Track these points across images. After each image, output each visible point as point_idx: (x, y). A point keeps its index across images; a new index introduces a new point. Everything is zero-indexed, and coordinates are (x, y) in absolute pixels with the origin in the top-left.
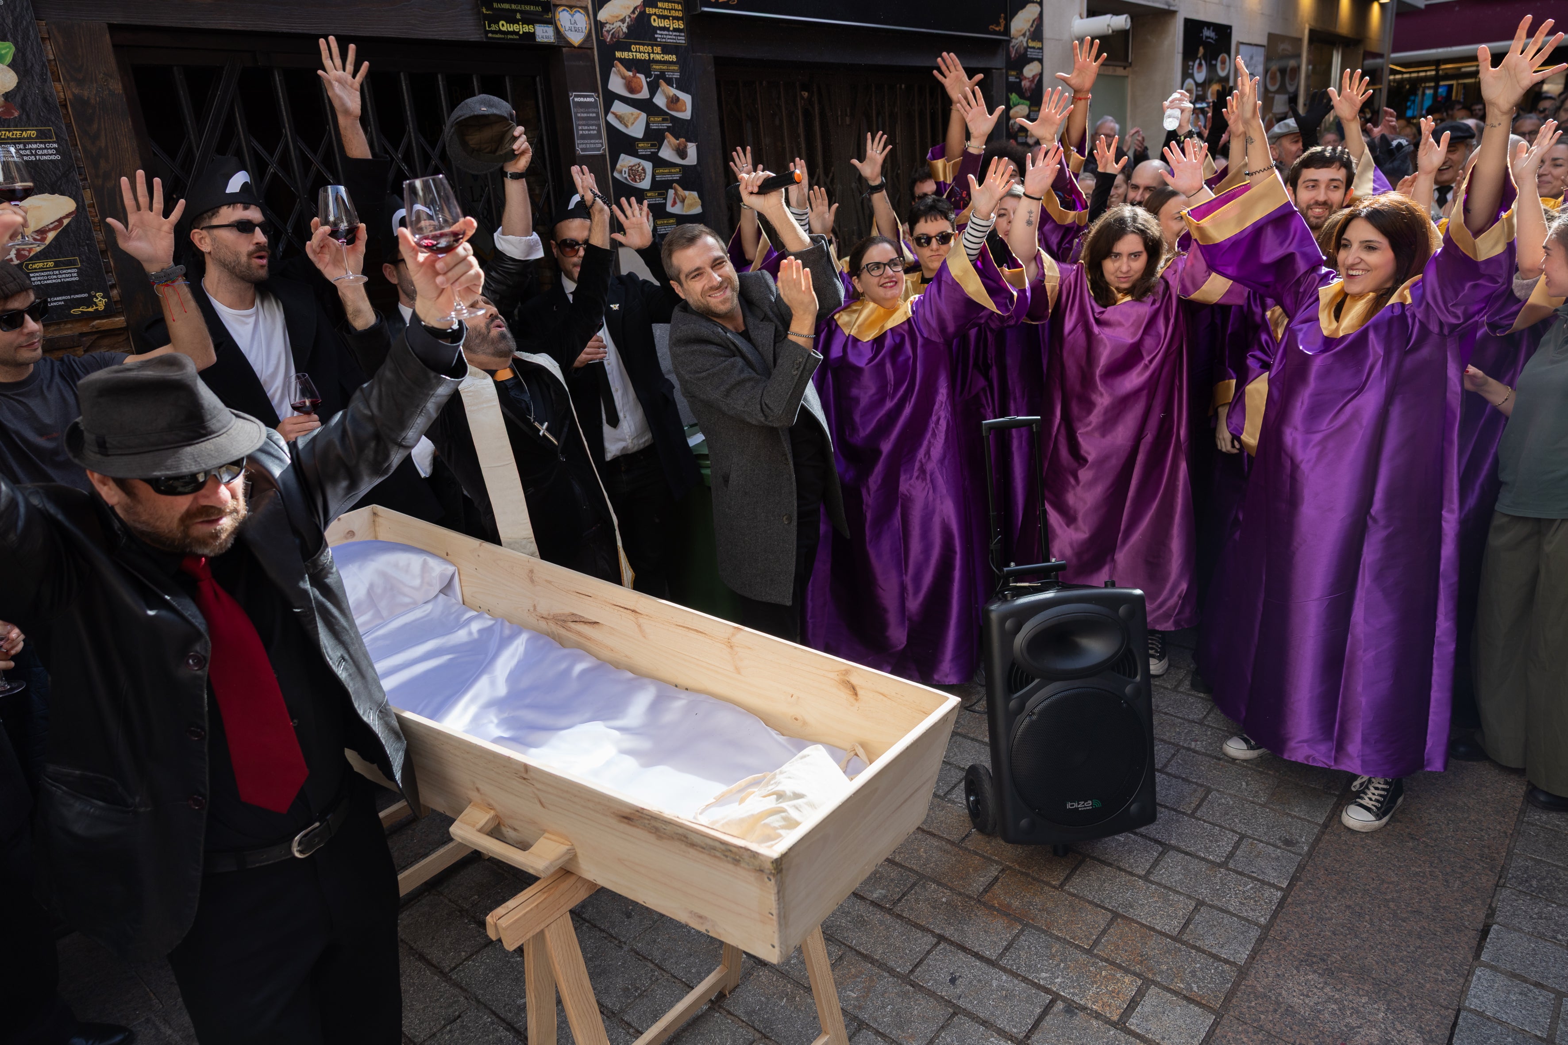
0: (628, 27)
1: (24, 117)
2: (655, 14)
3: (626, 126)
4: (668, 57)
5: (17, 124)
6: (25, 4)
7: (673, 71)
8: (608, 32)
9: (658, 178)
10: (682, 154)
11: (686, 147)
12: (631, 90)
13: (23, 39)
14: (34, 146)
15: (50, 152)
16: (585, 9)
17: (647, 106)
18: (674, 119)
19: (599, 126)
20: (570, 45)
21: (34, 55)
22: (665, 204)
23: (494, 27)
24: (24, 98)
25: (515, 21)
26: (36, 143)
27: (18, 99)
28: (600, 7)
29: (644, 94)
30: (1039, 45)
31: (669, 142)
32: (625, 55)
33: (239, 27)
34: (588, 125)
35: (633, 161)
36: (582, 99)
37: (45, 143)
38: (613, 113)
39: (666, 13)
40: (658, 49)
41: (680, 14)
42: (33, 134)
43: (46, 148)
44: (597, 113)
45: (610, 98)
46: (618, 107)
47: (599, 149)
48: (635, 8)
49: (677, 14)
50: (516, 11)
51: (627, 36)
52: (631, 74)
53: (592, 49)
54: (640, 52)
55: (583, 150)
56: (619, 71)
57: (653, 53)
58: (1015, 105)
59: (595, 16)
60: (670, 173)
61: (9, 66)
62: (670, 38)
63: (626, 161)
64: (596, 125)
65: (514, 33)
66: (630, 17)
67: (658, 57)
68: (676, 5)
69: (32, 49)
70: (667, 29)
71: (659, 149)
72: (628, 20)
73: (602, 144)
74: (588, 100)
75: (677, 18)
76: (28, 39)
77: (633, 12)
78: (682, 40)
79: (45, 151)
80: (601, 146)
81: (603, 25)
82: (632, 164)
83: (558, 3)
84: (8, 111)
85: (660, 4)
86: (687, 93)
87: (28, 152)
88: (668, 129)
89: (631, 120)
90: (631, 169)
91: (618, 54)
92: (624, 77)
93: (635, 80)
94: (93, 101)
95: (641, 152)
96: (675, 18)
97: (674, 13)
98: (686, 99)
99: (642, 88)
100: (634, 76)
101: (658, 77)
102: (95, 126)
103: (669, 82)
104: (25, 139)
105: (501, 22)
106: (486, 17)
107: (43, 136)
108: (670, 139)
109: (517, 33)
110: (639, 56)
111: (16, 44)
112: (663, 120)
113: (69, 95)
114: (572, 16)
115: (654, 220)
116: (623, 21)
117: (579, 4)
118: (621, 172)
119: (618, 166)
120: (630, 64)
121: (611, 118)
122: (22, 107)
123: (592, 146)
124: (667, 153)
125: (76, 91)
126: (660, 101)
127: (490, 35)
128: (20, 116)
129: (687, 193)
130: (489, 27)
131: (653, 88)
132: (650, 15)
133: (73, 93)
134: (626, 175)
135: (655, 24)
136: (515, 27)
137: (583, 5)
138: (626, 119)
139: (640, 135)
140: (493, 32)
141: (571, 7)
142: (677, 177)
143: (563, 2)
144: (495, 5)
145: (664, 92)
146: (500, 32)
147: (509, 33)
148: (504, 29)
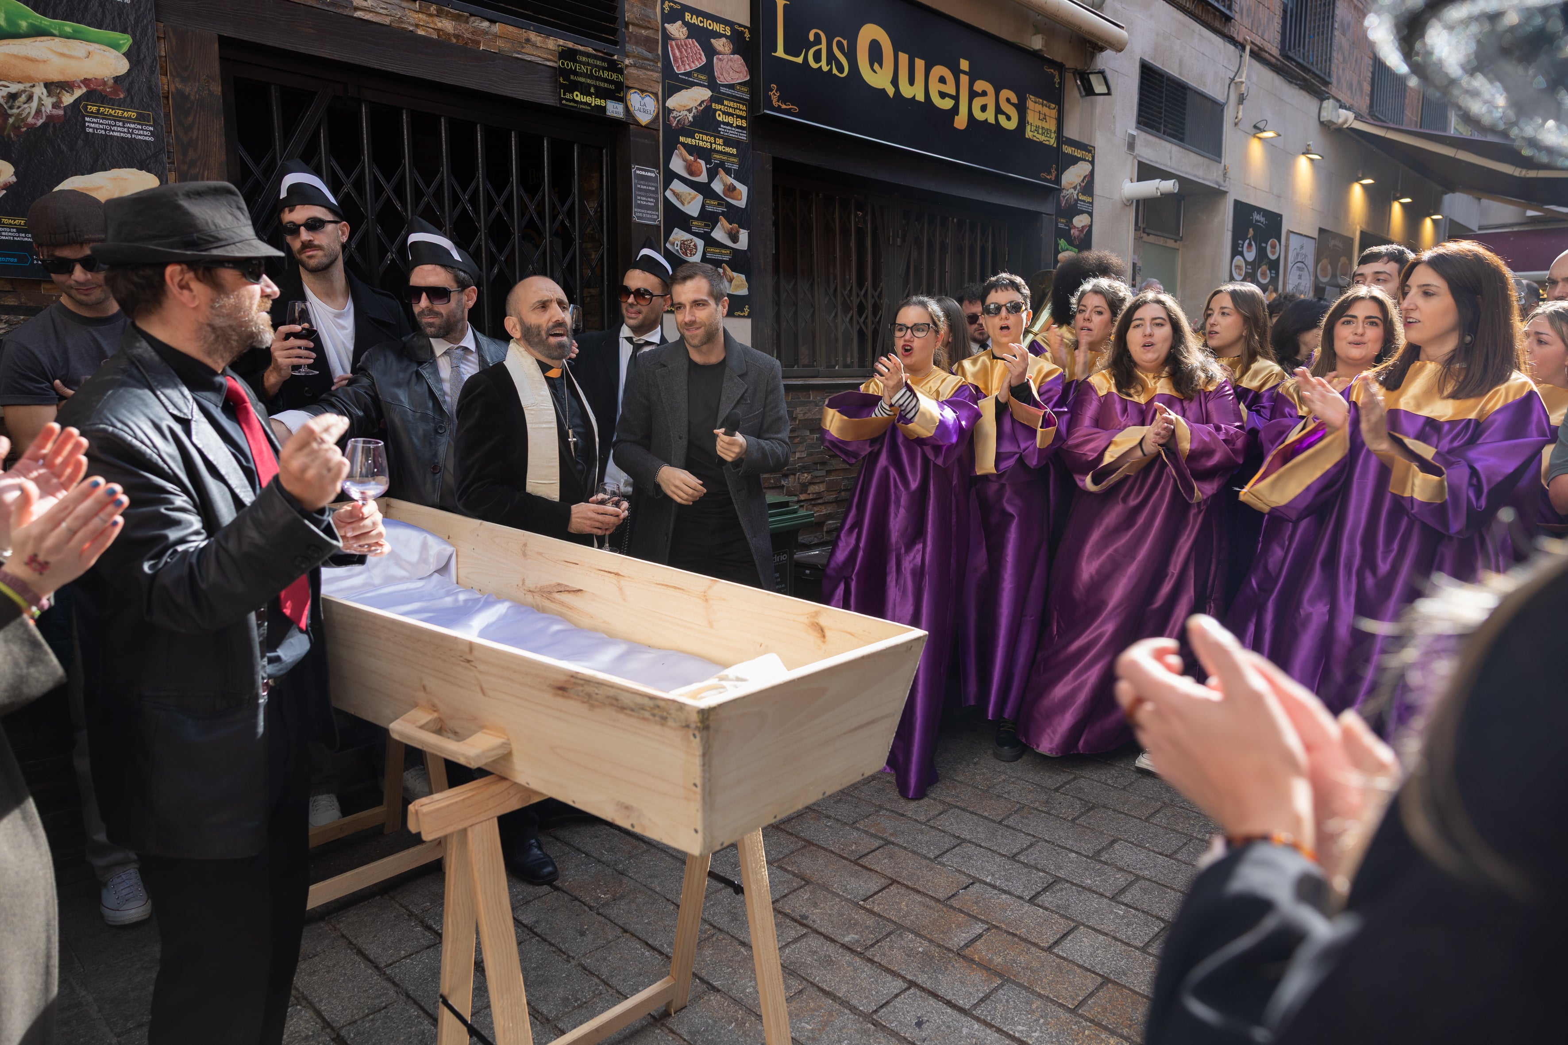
0: (694, 117)
1: (128, 99)
2: (720, 110)
3: (683, 204)
4: (728, 150)
5: (121, 104)
6: (149, 6)
7: (733, 163)
8: (675, 118)
9: (709, 256)
10: (734, 238)
11: (738, 232)
12: (691, 173)
13: (141, 34)
14: (132, 126)
15: (145, 133)
16: (656, 95)
17: (705, 190)
18: (729, 205)
19: (657, 199)
20: (638, 124)
21: (148, 49)
23: (568, 96)
24: (132, 83)
25: (589, 94)
26: (134, 123)
27: (126, 84)
28: (670, 96)
29: (703, 178)
30: (1090, 200)
31: (722, 225)
32: (689, 141)
33: (336, 57)
34: (647, 197)
35: (686, 236)
36: (643, 173)
37: (142, 125)
38: (671, 190)
39: (731, 111)
40: (721, 141)
41: (744, 114)
42: (134, 115)
43: (142, 129)
44: (657, 188)
45: (670, 176)
46: (676, 185)
47: (654, 220)
48: (702, 102)
49: (741, 113)
50: (590, 86)
51: (692, 124)
52: (692, 158)
53: (658, 130)
54: (703, 141)
55: (639, 218)
56: (681, 154)
57: (715, 143)
58: (1064, 251)
59: (664, 102)
60: (721, 254)
61: (124, 54)
62: (733, 133)
63: (679, 236)
64: (654, 198)
65: (586, 103)
66: (696, 108)
67: (720, 148)
68: (741, 106)
69: (147, 44)
70: (731, 125)
71: (712, 230)
72: (694, 110)
73: (658, 216)
74: (649, 174)
75: (741, 117)
76: (146, 35)
77: (700, 105)
78: (743, 136)
79: (141, 132)
80: (656, 218)
81: (670, 111)
82: (685, 239)
83: (630, 85)
84: (115, 91)
85: (726, 102)
86: (744, 184)
87: (126, 130)
88: (723, 213)
89: (688, 199)
90: (683, 243)
91: (682, 139)
92: (685, 160)
93: (696, 164)
94: (192, 97)
95: (694, 229)
96: (738, 116)
97: (738, 112)
98: (743, 189)
99: (701, 172)
100: (695, 161)
101: (717, 166)
102: (191, 119)
103: (728, 172)
104: (124, 117)
105: (576, 93)
106: (562, 86)
107: (141, 119)
108: (723, 222)
109: (590, 105)
110: (701, 144)
111: (134, 38)
112: (719, 204)
113: (172, 88)
114: (643, 99)
116: (690, 111)
117: (650, 89)
118: (673, 244)
119: (671, 238)
120: (691, 149)
121: (668, 194)
122: (129, 91)
123: (648, 216)
124: (719, 234)
125: (180, 87)
126: (717, 186)
127: (564, 102)
128: (125, 98)
129: (735, 274)
130: (564, 95)
131: (712, 175)
132: (716, 110)
133: (176, 88)
134: (678, 248)
135: (720, 119)
136: (588, 99)
137: (654, 91)
138: (683, 197)
139: (696, 215)
140: (567, 100)
141: (642, 91)
142: (726, 258)
143: (636, 85)
144: (572, 77)
145: (721, 179)
146: (574, 101)
147: (582, 103)
148: (578, 99)
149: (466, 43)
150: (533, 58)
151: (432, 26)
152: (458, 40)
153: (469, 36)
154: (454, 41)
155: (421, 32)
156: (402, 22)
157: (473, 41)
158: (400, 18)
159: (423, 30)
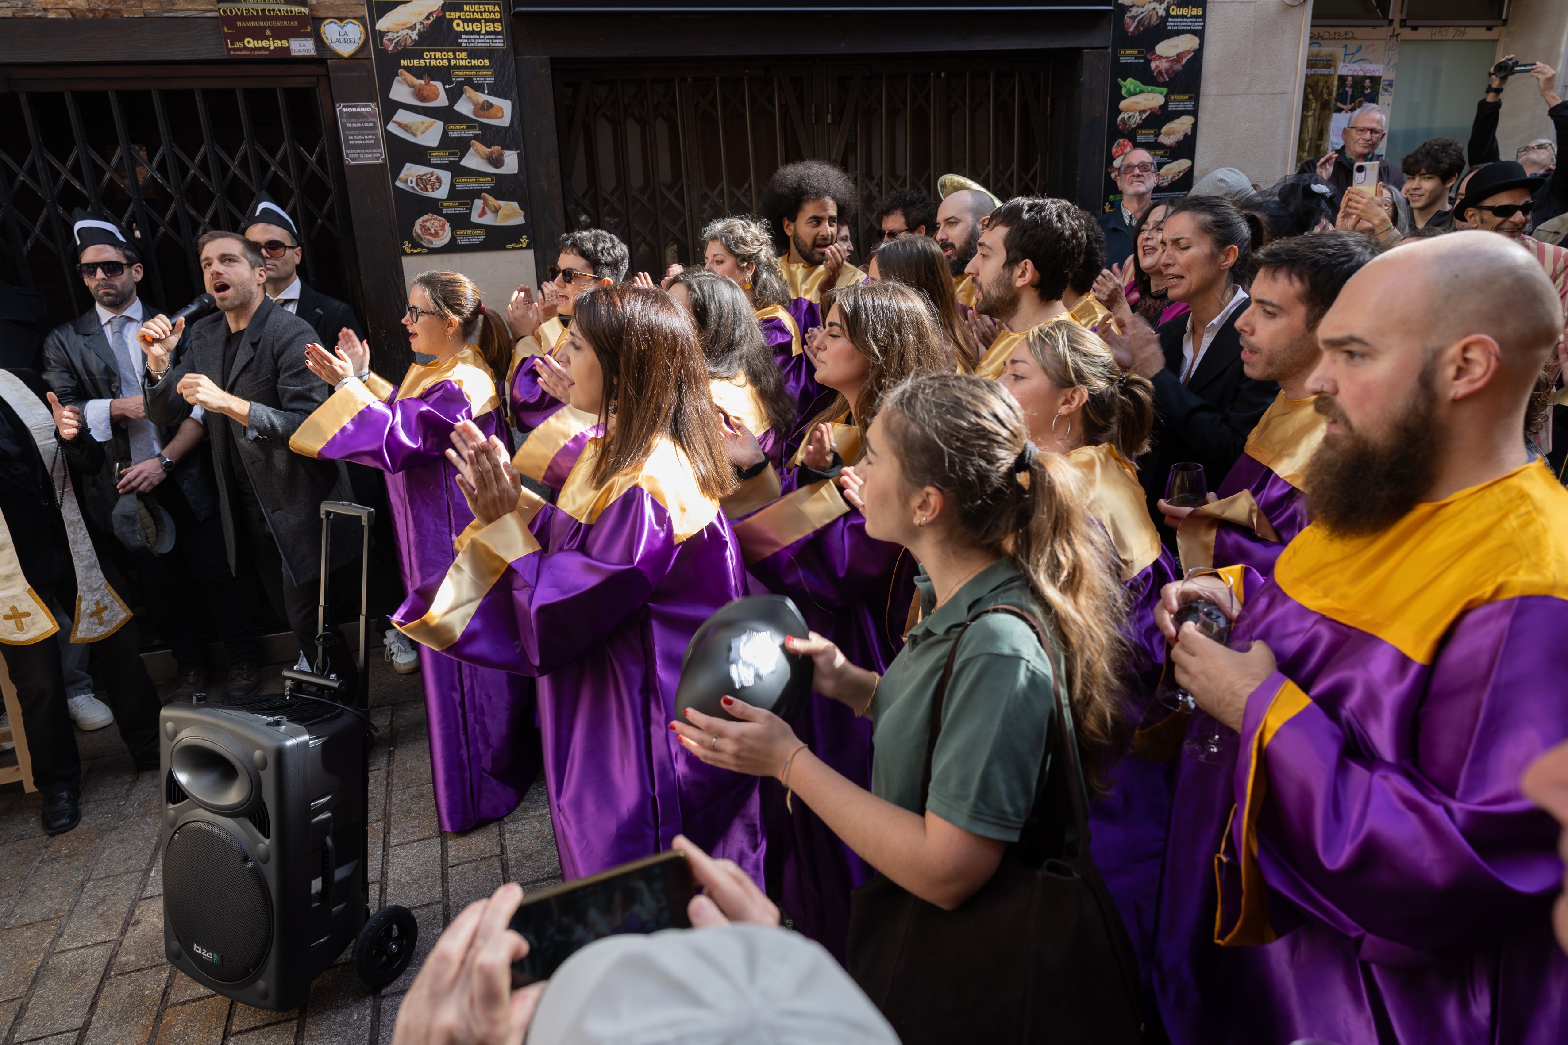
0: (420, 34)
2: (459, 18)
3: (414, 135)
4: (475, 62)
7: (485, 77)
8: (391, 41)
9: (459, 187)
10: (497, 162)
11: (502, 155)
12: (422, 99)
16: (361, 19)
17: (447, 115)
18: (483, 126)
19: (376, 135)
20: (339, 57)
22: (470, 214)
23: (237, 45)
25: (267, 38)
28: (379, 18)
29: (442, 100)
30: (1200, 12)
31: (476, 150)
32: (415, 63)
34: (363, 135)
35: (423, 170)
36: (354, 110)
38: (396, 122)
39: (475, 16)
40: (464, 55)
41: (498, 16)
44: (374, 123)
45: (390, 108)
46: (402, 116)
47: (378, 159)
48: (431, 14)
49: (492, 16)
50: (265, 28)
51: (416, 43)
52: (422, 82)
53: (369, 59)
54: (437, 59)
55: (353, 159)
56: (405, 80)
57: (455, 58)
58: (1131, 94)
59: (373, 25)
60: (479, 183)
62: (481, 42)
63: (411, 172)
64: (373, 135)
65: (263, 48)
66: (421, 23)
67: (463, 63)
68: (491, 8)
70: (478, 33)
71: (461, 158)
72: (418, 26)
73: (381, 153)
74: (363, 110)
75: (493, 21)
77: (428, 18)
78: (499, 43)
80: (376, 156)
81: (382, 34)
82: (422, 173)
83: (323, 16)
85: (466, 8)
86: (505, 98)
88: (476, 137)
89: (422, 128)
90: (420, 178)
91: (404, 63)
92: (411, 85)
93: (428, 88)
95: (434, 161)
97: (487, 16)
98: (505, 106)
99: (438, 95)
100: (427, 84)
101: (461, 85)
103: (479, 88)
105: (246, 40)
106: (228, 36)
108: (477, 145)
109: (268, 49)
110: (434, 63)
112: (468, 127)
114: (342, 27)
115: (452, 231)
116: (412, 28)
117: (351, 15)
118: (406, 181)
119: (402, 175)
120: (418, 72)
121: (392, 127)
123: (368, 156)
124: (473, 161)
126: (464, 107)
127: (232, 53)
129: (502, 203)
130: (232, 44)
131: (454, 95)
132: (452, 20)
134: (414, 184)
135: (460, 29)
136: (265, 44)
137: (358, 15)
138: (414, 127)
139: (435, 144)
140: (235, 50)
141: (341, 19)
142: (488, 186)
143: (331, 14)
144: (239, 24)
145: (470, 99)
146: (246, 48)
147: (256, 49)
148: (251, 45)
149: (106, 15)
150: (188, 13)
151: (63, 6)
152: (94, 14)
153: (107, 7)
154: (91, 15)
155: (52, 15)
156: (26, 11)
157: (113, 11)
158: (23, 7)
159: (55, 12)
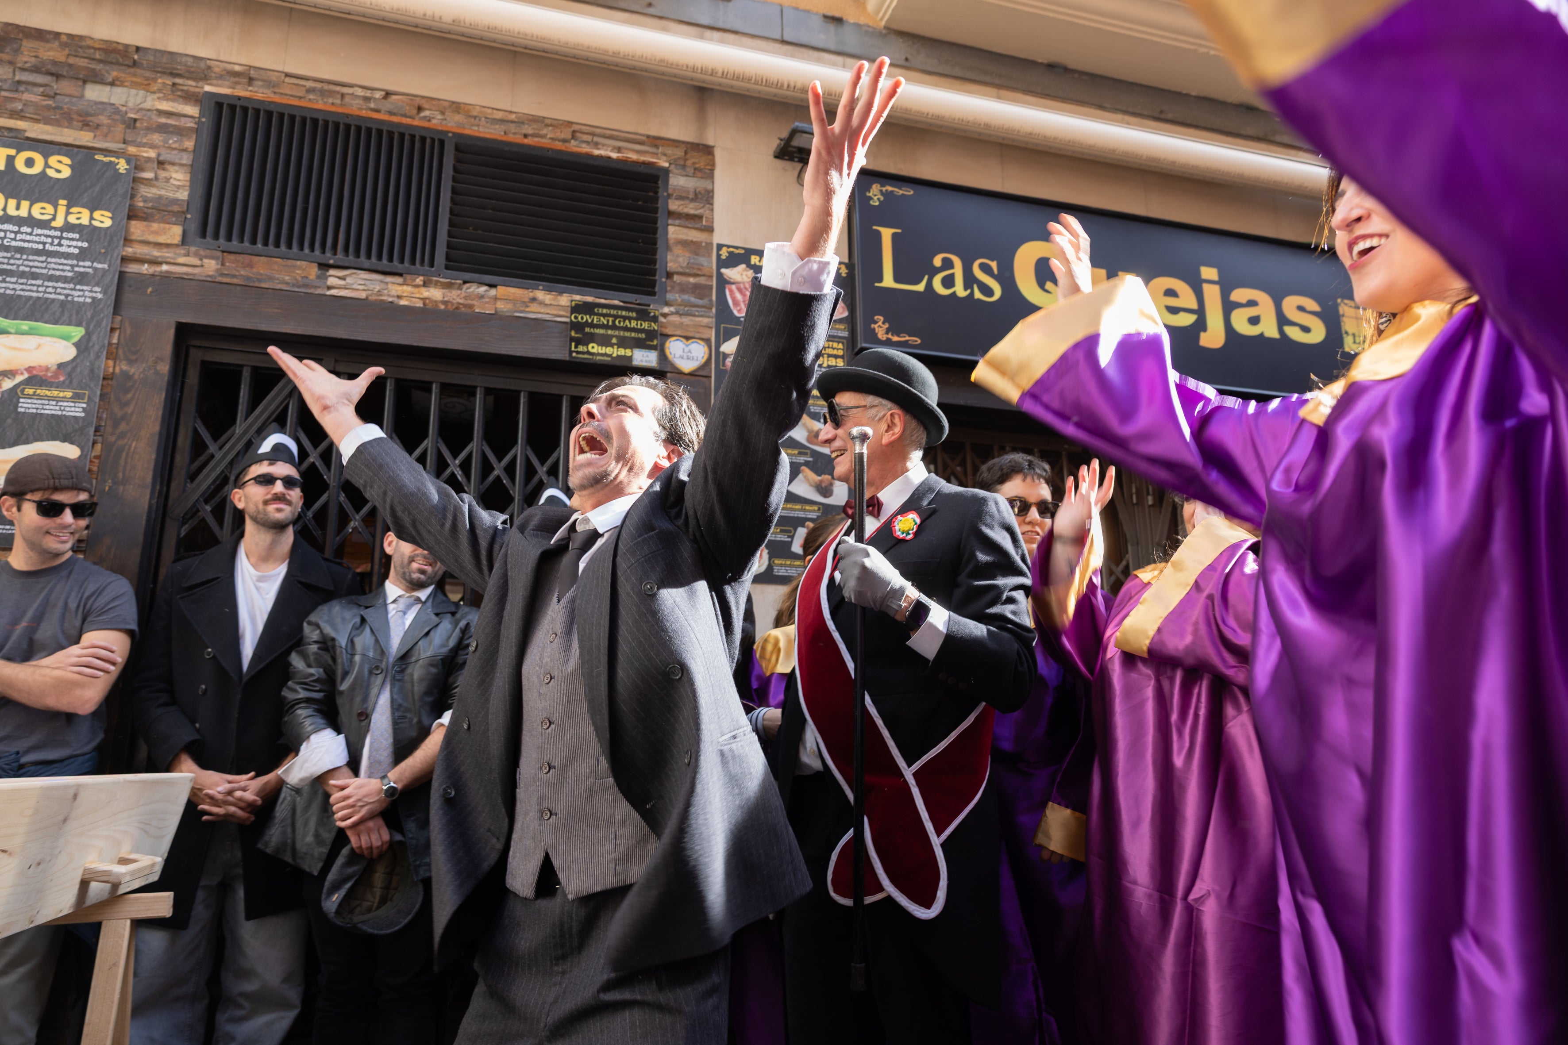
1: (68, 382)
5: (60, 386)
6: (109, 302)
10: (826, 491)
11: (831, 484)
13: (95, 326)
14: (65, 404)
15: (77, 409)
16: (707, 341)
18: (814, 453)
20: (679, 372)
21: (98, 338)
22: (791, 543)
23: (581, 348)
24: (74, 369)
25: (612, 345)
26: (68, 401)
27: (69, 369)
28: (725, 341)
31: (805, 477)
33: (300, 331)
37: (75, 402)
41: (841, 353)
42: (69, 394)
43: (75, 407)
49: (835, 352)
50: (612, 336)
53: (710, 377)
59: (718, 346)
60: (805, 510)
61: (74, 344)
65: (605, 355)
68: (835, 344)
69: (99, 334)
75: (836, 357)
76: (99, 326)
79: (73, 409)
81: (726, 355)
83: (670, 333)
84: (56, 374)
87: (58, 408)
88: (806, 464)
94: (136, 377)
97: (830, 351)
102: (129, 396)
104: (59, 397)
105: (591, 345)
106: (572, 339)
107: (77, 397)
108: (807, 473)
109: (610, 356)
111: (87, 330)
112: (800, 453)
113: (117, 370)
114: (687, 346)
115: (770, 559)
117: (698, 335)
122: (69, 375)
124: (800, 487)
125: (124, 368)
126: (798, 433)
128: (64, 382)
130: (576, 347)
133: (121, 370)
137: (705, 336)
140: (578, 352)
141: (687, 338)
142: (813, 515)
143: (678, 333)
144: (587, 330)
145: (804, 425)
146: (588, 353)
147: (599, 354)
148: (595, 351)
149: (457, 308)
150: (539, 316)
151: (418, 296)
152: (446, 306)
153: (461, 301)
154: (443, 307)
155: (403, 302)
156: (381, 295)
157: (465, 306)
158: (379, 291)
159: (407, 300)
